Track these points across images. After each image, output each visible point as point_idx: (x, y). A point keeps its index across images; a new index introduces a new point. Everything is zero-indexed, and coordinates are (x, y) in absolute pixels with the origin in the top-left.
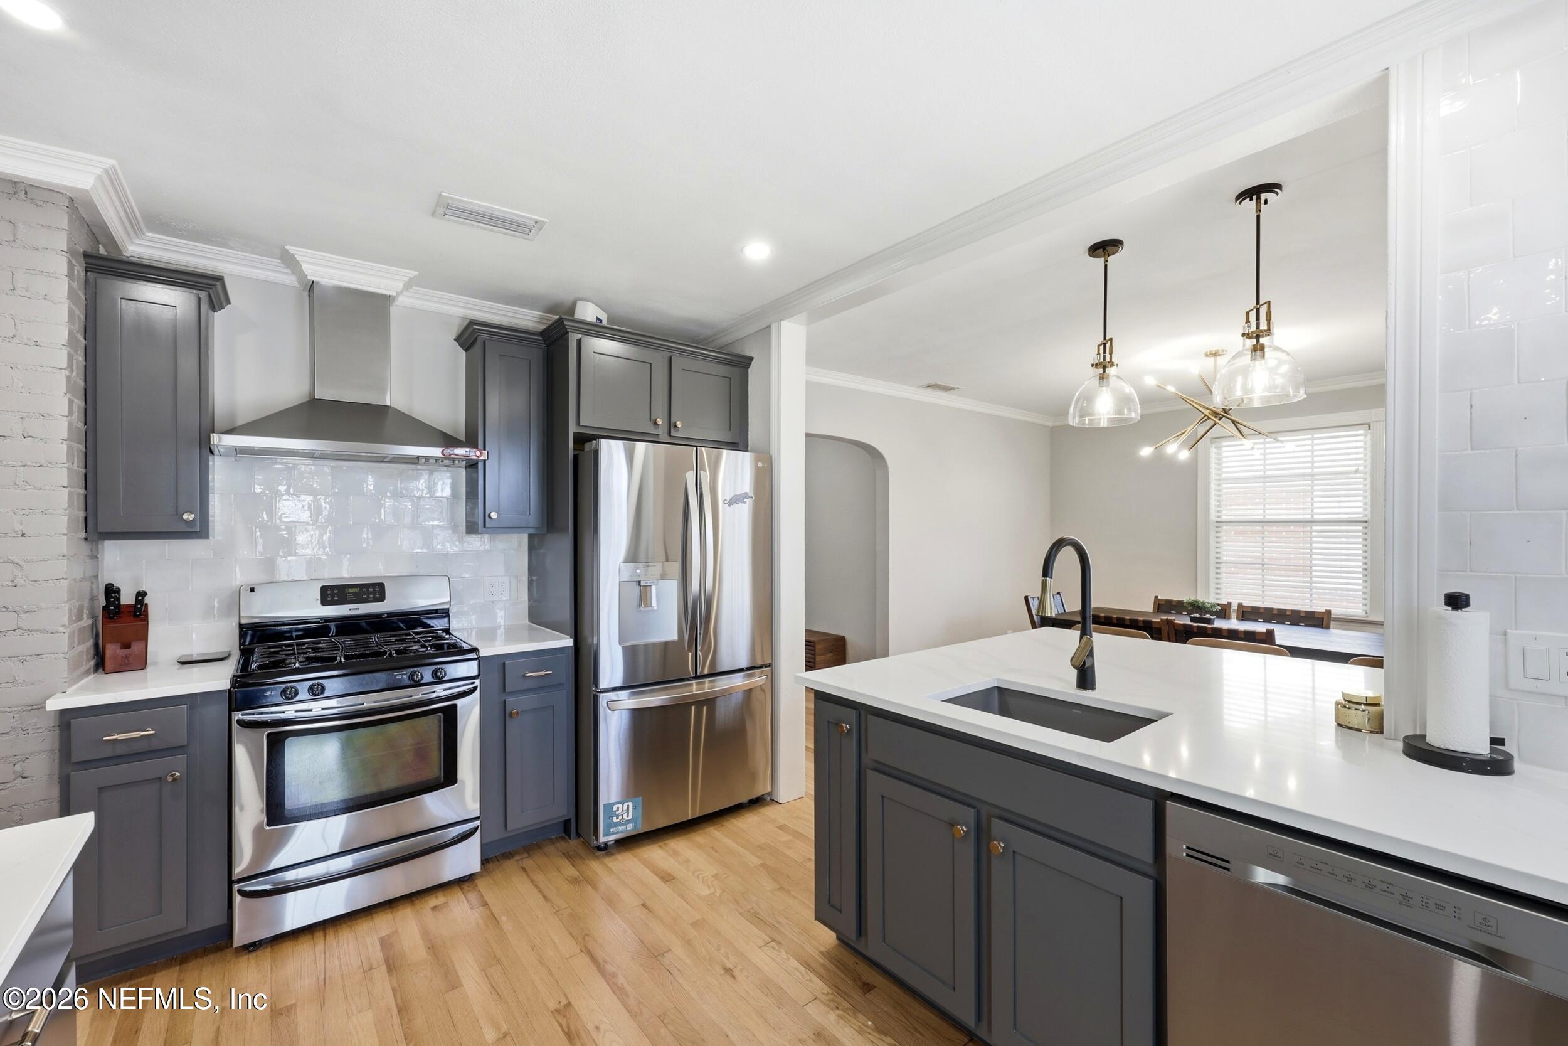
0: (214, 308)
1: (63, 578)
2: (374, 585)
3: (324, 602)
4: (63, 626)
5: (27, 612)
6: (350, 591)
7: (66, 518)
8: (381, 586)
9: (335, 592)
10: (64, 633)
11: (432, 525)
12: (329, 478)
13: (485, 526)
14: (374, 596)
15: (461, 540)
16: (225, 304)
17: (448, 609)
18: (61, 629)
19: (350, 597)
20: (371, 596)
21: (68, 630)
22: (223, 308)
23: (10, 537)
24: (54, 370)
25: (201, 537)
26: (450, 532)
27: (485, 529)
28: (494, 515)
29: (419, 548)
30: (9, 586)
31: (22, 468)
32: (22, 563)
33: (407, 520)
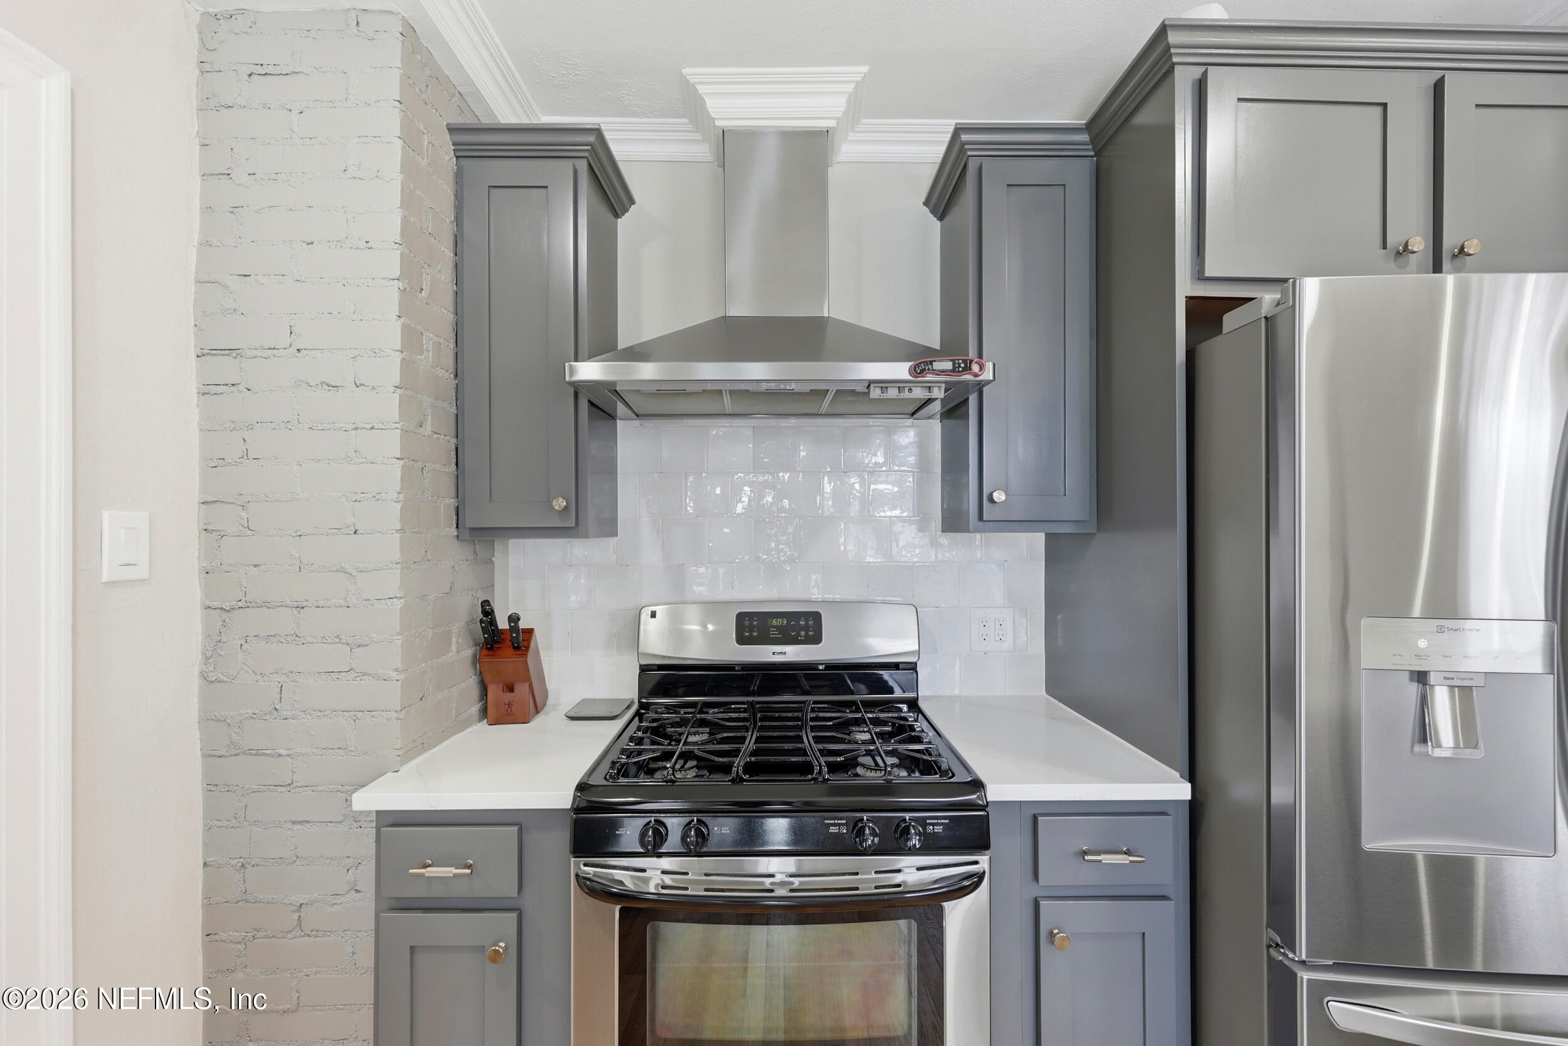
0: (617, 214)
1: (396, 597)
2: (807, 615)
3: (742, 640)
4: (396, 670)
5: (360, 646)
6: (774, 622)
7: (399, 506)
8: (816, 618)
9: (755, 623)
10: (397, 680)
11: (890, 517)
12: (750, 446)
13: (981, 518)
14: (807, 634)
15: (934, 543)
16: (628, 206)
17: (916, 663)
18: (394, 675)
19: (774, 633)
20: (803, 633)
21: (402, 677)
22: (626, 210)
23: (342, 534)
24: (385, 282)
25: (577, 536)
26: (914, 527)
27: (982, 523)
28: (999, 496)
29: (870, 557)
30: (342, 607)
31: (354, 432)
32: (354, 573)
33: (855, 509)
